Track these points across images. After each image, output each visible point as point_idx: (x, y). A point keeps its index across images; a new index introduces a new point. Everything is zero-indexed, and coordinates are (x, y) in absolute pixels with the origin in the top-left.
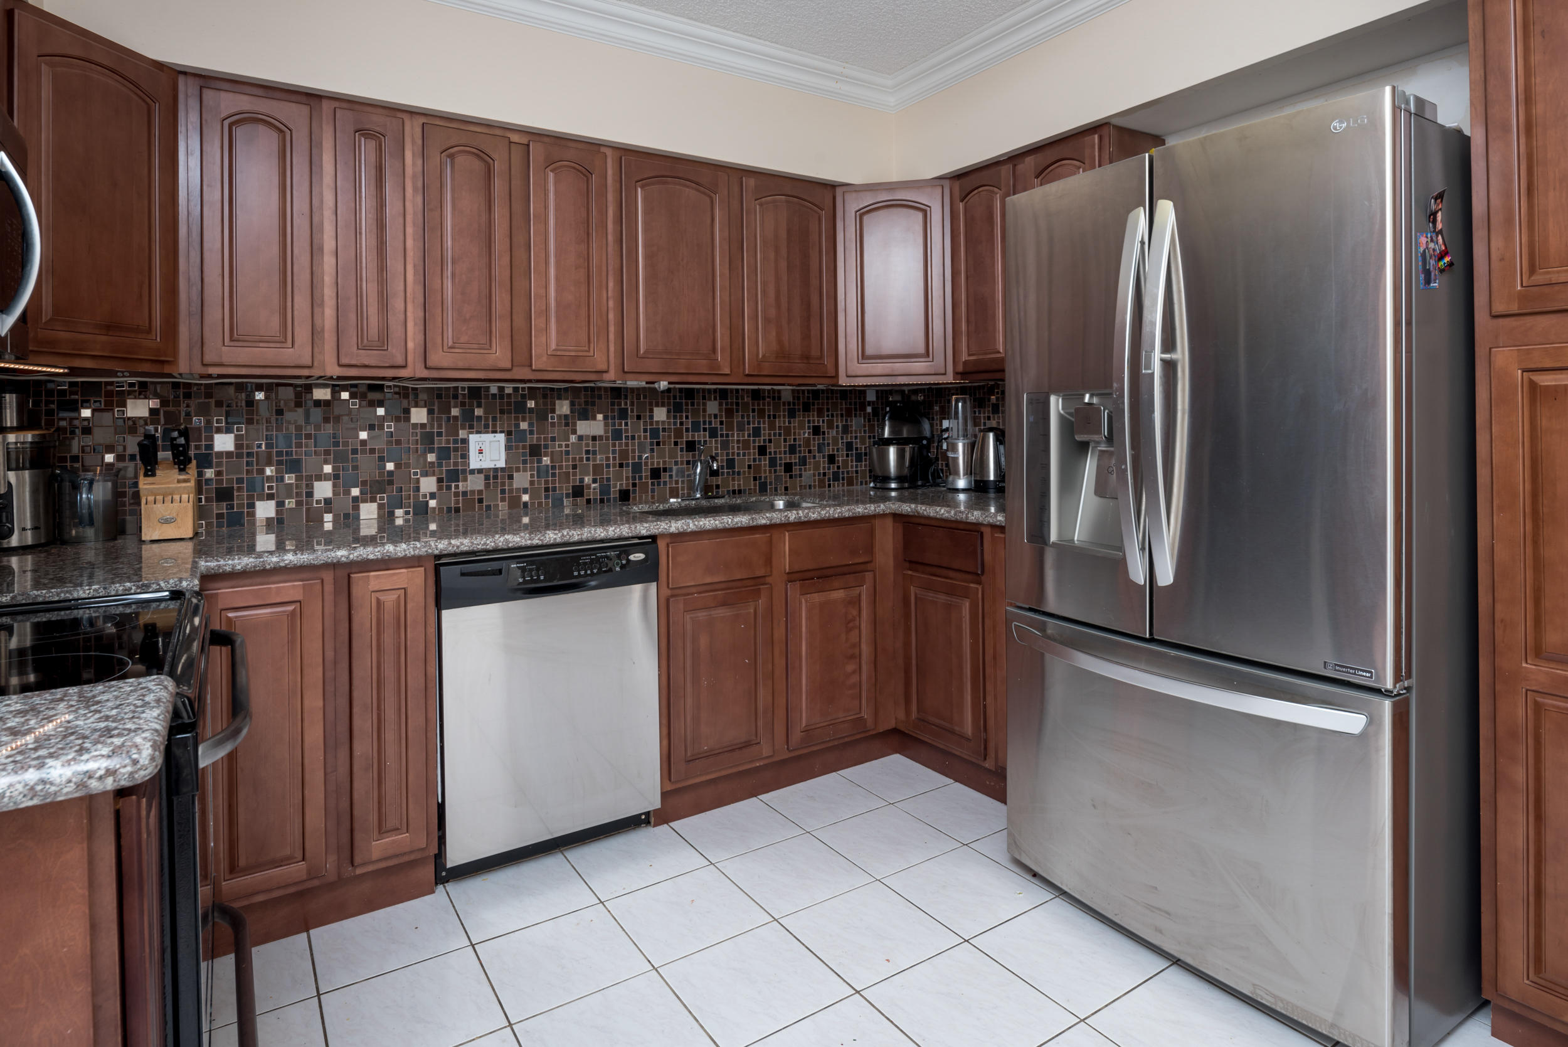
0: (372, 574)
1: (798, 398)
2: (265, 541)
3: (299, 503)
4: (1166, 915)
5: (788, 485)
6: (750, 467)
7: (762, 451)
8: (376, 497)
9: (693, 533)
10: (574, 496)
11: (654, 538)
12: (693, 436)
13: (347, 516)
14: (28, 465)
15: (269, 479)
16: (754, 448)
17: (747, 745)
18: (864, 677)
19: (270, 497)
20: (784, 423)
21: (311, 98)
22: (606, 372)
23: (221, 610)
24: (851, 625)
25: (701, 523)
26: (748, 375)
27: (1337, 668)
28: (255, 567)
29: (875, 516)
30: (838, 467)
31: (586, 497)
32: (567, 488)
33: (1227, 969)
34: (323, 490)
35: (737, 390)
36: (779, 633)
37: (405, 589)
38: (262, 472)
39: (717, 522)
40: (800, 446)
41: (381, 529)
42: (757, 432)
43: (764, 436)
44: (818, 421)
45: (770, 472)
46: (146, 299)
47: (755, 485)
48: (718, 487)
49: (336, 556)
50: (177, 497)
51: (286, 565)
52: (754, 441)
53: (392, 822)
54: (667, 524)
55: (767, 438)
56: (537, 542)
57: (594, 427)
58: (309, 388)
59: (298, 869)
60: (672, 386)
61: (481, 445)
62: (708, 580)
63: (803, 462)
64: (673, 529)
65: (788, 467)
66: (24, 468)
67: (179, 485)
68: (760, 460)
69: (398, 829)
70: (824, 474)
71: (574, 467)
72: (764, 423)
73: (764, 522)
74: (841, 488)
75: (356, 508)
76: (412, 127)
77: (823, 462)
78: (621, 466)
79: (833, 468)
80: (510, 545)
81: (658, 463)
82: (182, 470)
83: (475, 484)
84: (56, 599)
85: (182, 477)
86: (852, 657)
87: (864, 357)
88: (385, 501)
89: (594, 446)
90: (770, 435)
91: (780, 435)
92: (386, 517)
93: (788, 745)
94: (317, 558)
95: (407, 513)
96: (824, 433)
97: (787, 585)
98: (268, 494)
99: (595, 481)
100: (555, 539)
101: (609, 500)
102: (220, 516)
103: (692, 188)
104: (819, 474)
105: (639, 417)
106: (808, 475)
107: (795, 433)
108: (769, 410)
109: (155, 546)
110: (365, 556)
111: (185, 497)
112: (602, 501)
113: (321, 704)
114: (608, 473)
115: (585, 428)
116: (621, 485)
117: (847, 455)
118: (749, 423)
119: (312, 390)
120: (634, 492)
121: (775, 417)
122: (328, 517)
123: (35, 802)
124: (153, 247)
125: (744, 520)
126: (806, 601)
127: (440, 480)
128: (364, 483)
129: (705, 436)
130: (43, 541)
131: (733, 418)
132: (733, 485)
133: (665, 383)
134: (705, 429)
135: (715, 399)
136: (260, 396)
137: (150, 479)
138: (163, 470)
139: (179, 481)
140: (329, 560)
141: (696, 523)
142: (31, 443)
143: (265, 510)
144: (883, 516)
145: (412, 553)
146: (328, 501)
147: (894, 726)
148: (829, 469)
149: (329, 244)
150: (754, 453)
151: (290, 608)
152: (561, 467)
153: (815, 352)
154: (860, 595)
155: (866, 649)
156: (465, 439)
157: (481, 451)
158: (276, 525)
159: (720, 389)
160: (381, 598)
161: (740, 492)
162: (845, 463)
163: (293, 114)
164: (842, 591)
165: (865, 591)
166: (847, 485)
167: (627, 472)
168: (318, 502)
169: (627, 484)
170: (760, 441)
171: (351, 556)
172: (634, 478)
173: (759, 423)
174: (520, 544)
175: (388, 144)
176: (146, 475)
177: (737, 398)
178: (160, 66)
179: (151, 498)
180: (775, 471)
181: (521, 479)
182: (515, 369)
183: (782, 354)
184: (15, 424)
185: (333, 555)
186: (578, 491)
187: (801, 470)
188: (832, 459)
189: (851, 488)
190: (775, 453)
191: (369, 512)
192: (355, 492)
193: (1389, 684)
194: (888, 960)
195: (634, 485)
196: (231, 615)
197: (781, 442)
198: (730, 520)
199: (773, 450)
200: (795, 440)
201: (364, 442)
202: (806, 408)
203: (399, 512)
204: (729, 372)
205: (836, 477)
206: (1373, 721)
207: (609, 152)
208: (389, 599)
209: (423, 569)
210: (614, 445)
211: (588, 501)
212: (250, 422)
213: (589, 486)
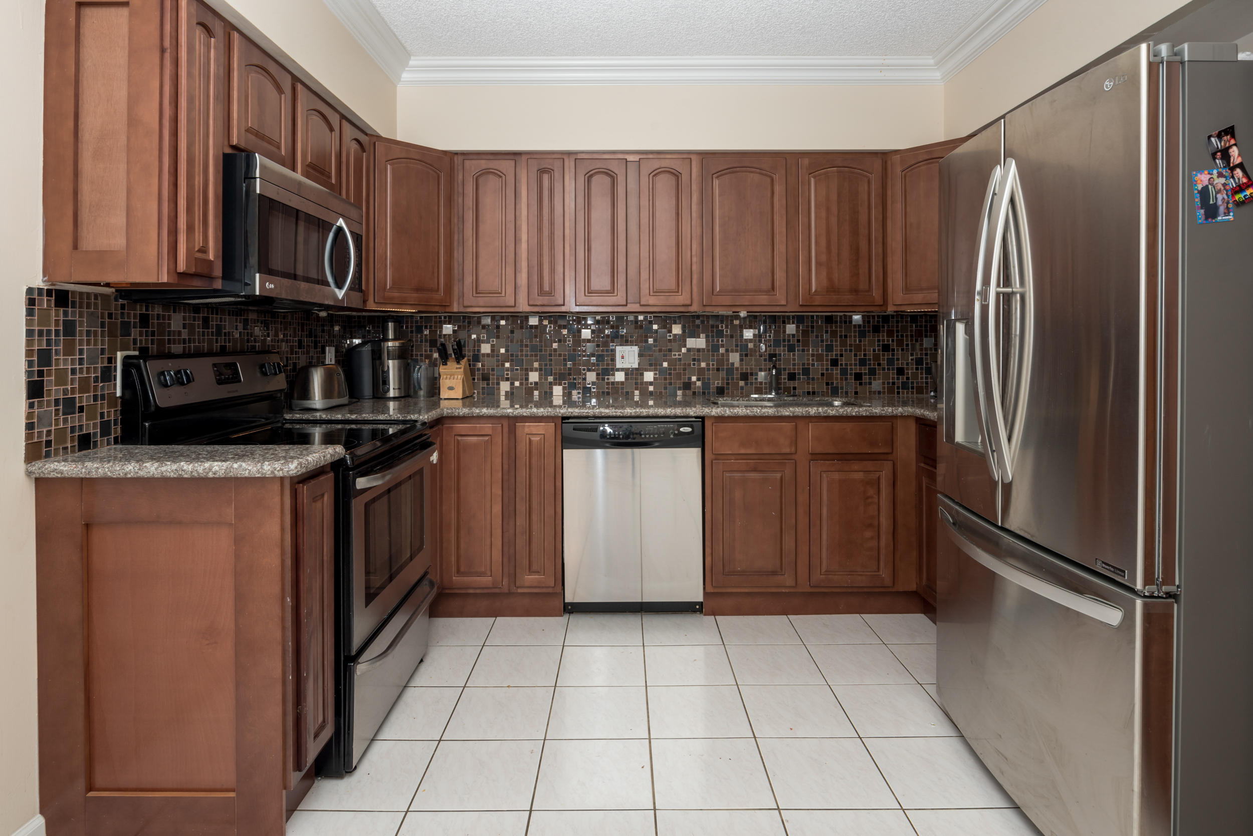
0: (527, 424)
1: (869, 322)
2: (504, 402)
3: (521, 384)
4: (1005, 759)
5: (858, 390)
6: (823, 374)
7: (834, 363)
8: (562, 383)
9: (729, 417)
10: (684, 389)
11: (703, 418)
12: (775, 350)
13: (546, 393)
14: (396, 358)
15: (507, 369)
16: (827, 360)
17: (774, 573)
18: (883, 543)
19: (507, 379)
20: (855, 341)
21: (515, 155)
22: (691, 305)
23: (455, 435)
24: (870, 500)
25: (736, 411)
26: (801, 306)
27: (1104, 565)
28: (468, 414)
29: (895, 417)
30: (908, 378)
31: (692, 390)
32: (679, 383)
33: (1037, 814)
34: (534, 377)
35: (812, 317)
36: (803, 498)
37: (544, 434)
38: (503, 365)
39: (748, 411)
40: (870, 360)
41: (564, 402)
42: (829, 348)
43: (836, 350)
44: (888, 341)
45: (841, 379)
46: (436, 275)
47: (828, 389)
48: (795, 388)
49: (507, 412)
50: (456, 377)
51: (483, 414)
52: (827, 355)
53: (535, 567)
54: (709, 409)
55: (839, 353)
56: (620, 414)
57: (698, 343)
58: (527, 318)
59: (486, 580)
60: (749, 314)
61: (623, 353)
62: (743, 451)
63: (872, 372)
64: (713, 413)
65: (858, 377)
66: (395, 359)
67: (456, 370)
68: (832, 370)
69: (539, 572)
70: (893, 383)
71: (685, 370)
72: (836, 341)
73: (787, 414)
74: (910, 395)
75: (551, 389)
76: (569, 162)
77: (893, 374)
78: (718, 370)
79: (903, 379)
80: (603, 414)
81: (747, 369)
82: (458, 363)
83: (620, 377)
84: (372, 419)
85: (458, 366)
86: (870, 526)
87: (907, 289)
88: (567, 385)
89: (699, 356)
90: (841, 350)
91: (851, 351)
92: (567, 395)
93: (810, 582)
94: (497, 412)
95: (579, 393)
96: (893, 350)
97: (810, 462)
98: (506, 378)
99: (698, 379)
100: (631, 413)
101: (709, 393)
102: (483, 388)
103: (757, 173)
104: (888, 383)
105: (732, 337)
106: (877, 385)
107: (865, 350)
108: (841, 332)
109: (446, 401)
110: (521, 413)
111: (459, 376)
112: (704, 393)
113: (500, 493)
114: (709, 375)
115: (691, 343)
116: (718, 383)
117: (917, 369)
118: (822, 341)
119: (528, 319)
120: (728, 389)
121: (846, 336)
122: (536, 393)
123: (259, 475)
124: (440, 248)
125: (770, 411)
126: (827, 477)
127: (598, 375)
128: (555, 374)
129: (784, 351)
130: (403, 395)
131: (809, 337)
132: (808, 388)
133: (745, 312)
134: (784, 346)
135: (793, 323)
136: (503, 322)
137: (445, 367)
138: (451, 362)
139: (457, 368)
140: (504, 414)
141: (732, 410)
142: (398, 347)
143: (505, 386)
144: (902, 417)
145: (546, 414)
146: (536, 383)
147: (915, 590)
148: (898, 379)
149: (524, 237)
150: (827, 365)
151: (487, 438)
152: (675, 369)
153: (863, 286)
154: (879, 478)
155: (885, 522)
156: (614, 349)
157: (623, 357)
158: (510, 395)
159: (797, 316)
160: (532, 439)
161: (814, 393)
162: (915, 376)
163: (506, 166)
164: (862, 473)
165: (885, 475)
166: (917, 393)
167: (722, 374)
168: (531, 384)
169: (722, 383)
170: (833, 355)
171: (514, 413)
172: (728, 379)
173: (831, 341)
174: (609, 414)
175: (557, 175)
176: (443, 365)
177: (812, 322)
178: (445, 153)
179: (445, 377)
180: (846, 379)
181: (649, 376)
182: (629, 305)
183: (832, 289)
184: (393, 338)
185: (505, 411)
186: (687, 386)
187: (870, 379)
188: (900, 371)
189: (920, 396)
190: (846, 365)
191: (558, 390)
192: (550, 379)
193: (1139, 586)
194: (791, 729)
195: (728, 384)
196: (460, 438)
197: (852, 357)
198: (759, 411)
199: (844, 363)
200: (865, 355)
201: (555, 350)
202: (876, 329)
203: (574, 392)
204: (786, 304)
205: (905, 386)
206: (1129, 618)
207: (693, 157)
208: (535, 439)
209: (554, 424)
210: (713, 355)
211: (694, 393)
212: (498, 337)
213: (695, 383)
